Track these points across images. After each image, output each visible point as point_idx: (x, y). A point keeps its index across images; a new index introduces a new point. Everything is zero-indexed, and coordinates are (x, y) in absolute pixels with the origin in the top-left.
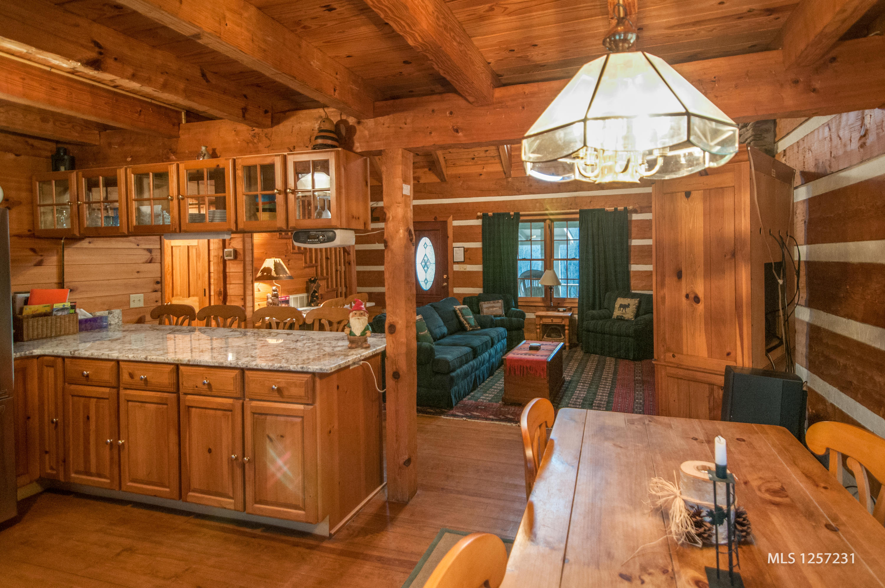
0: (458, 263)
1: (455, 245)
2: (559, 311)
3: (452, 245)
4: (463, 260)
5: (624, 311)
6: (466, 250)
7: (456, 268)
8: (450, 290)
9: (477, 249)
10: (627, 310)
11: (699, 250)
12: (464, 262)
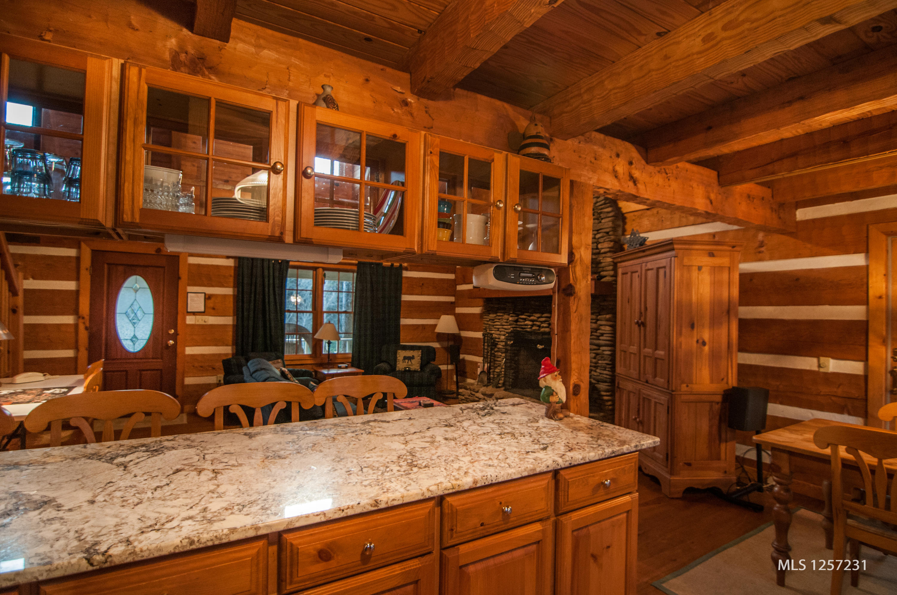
0: (194, 313)
1: (190, 289)
2: (340, 368)
3: (186, 288)
4: (202, 309)
5: (410, 363)
6: (208, 298)
7: (190, 320)
8: (179, 350)
9: (225, 296)
10: (413, 361)
11: (707, 308)
12: (204, 312)
